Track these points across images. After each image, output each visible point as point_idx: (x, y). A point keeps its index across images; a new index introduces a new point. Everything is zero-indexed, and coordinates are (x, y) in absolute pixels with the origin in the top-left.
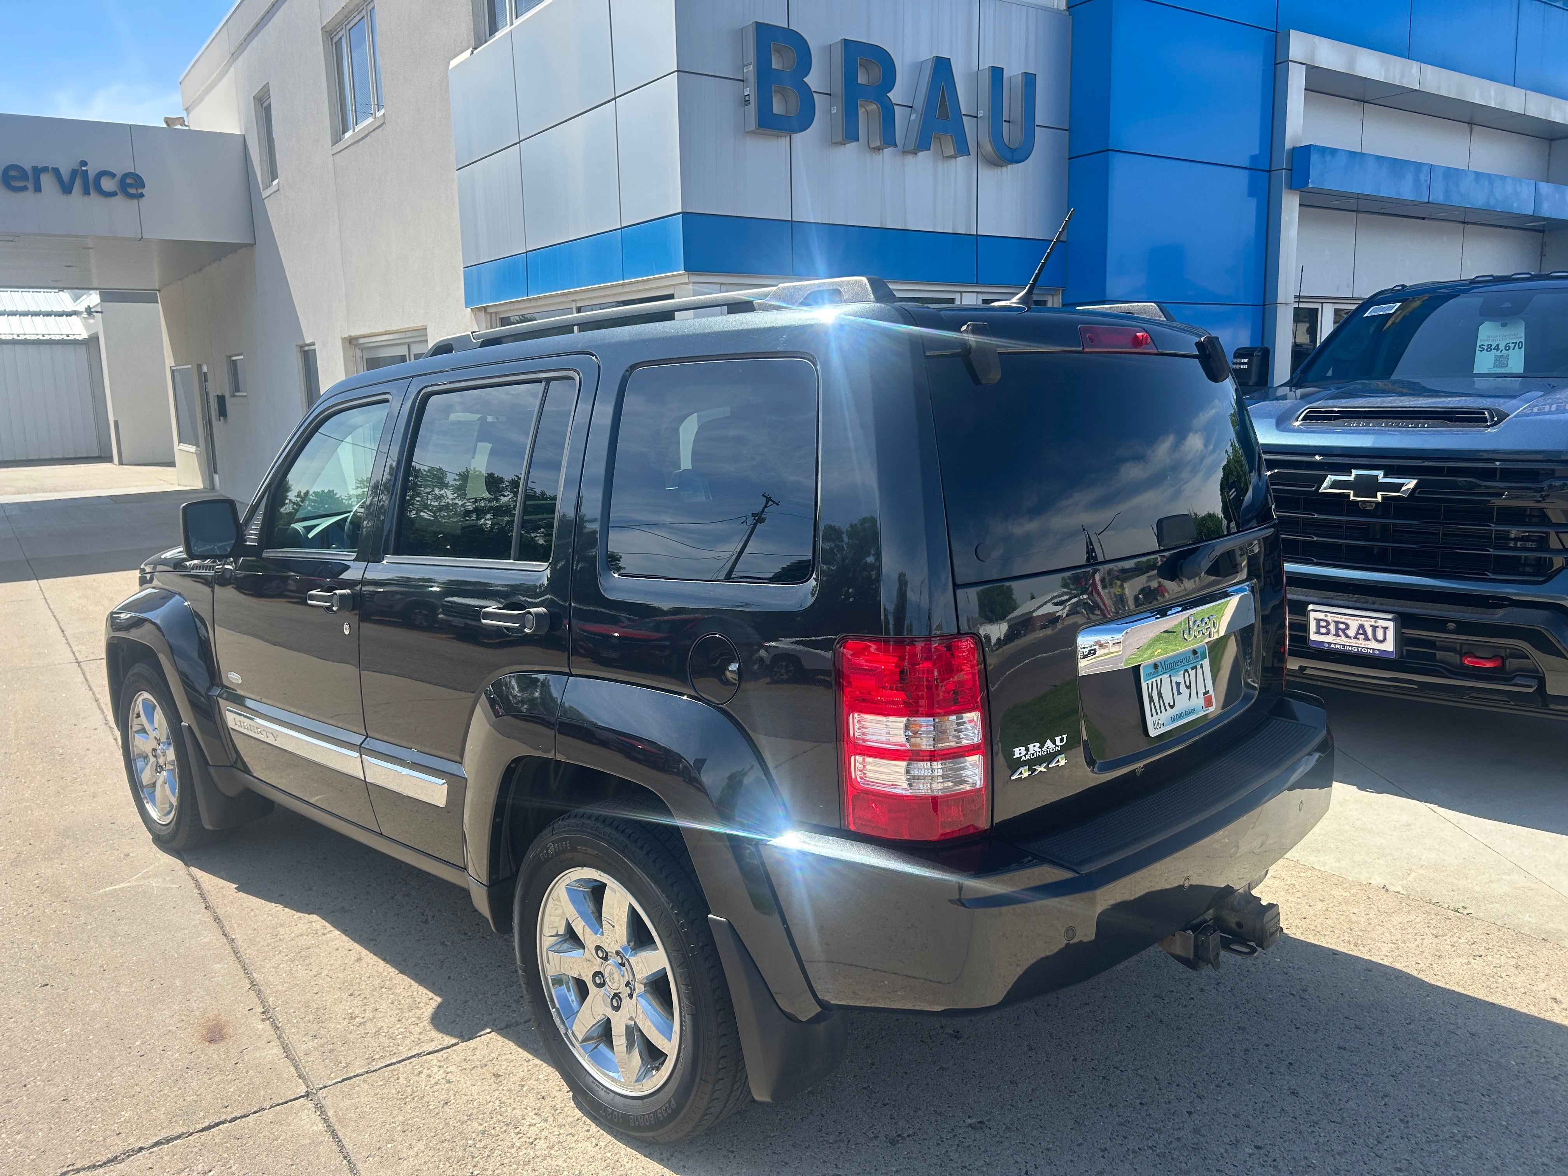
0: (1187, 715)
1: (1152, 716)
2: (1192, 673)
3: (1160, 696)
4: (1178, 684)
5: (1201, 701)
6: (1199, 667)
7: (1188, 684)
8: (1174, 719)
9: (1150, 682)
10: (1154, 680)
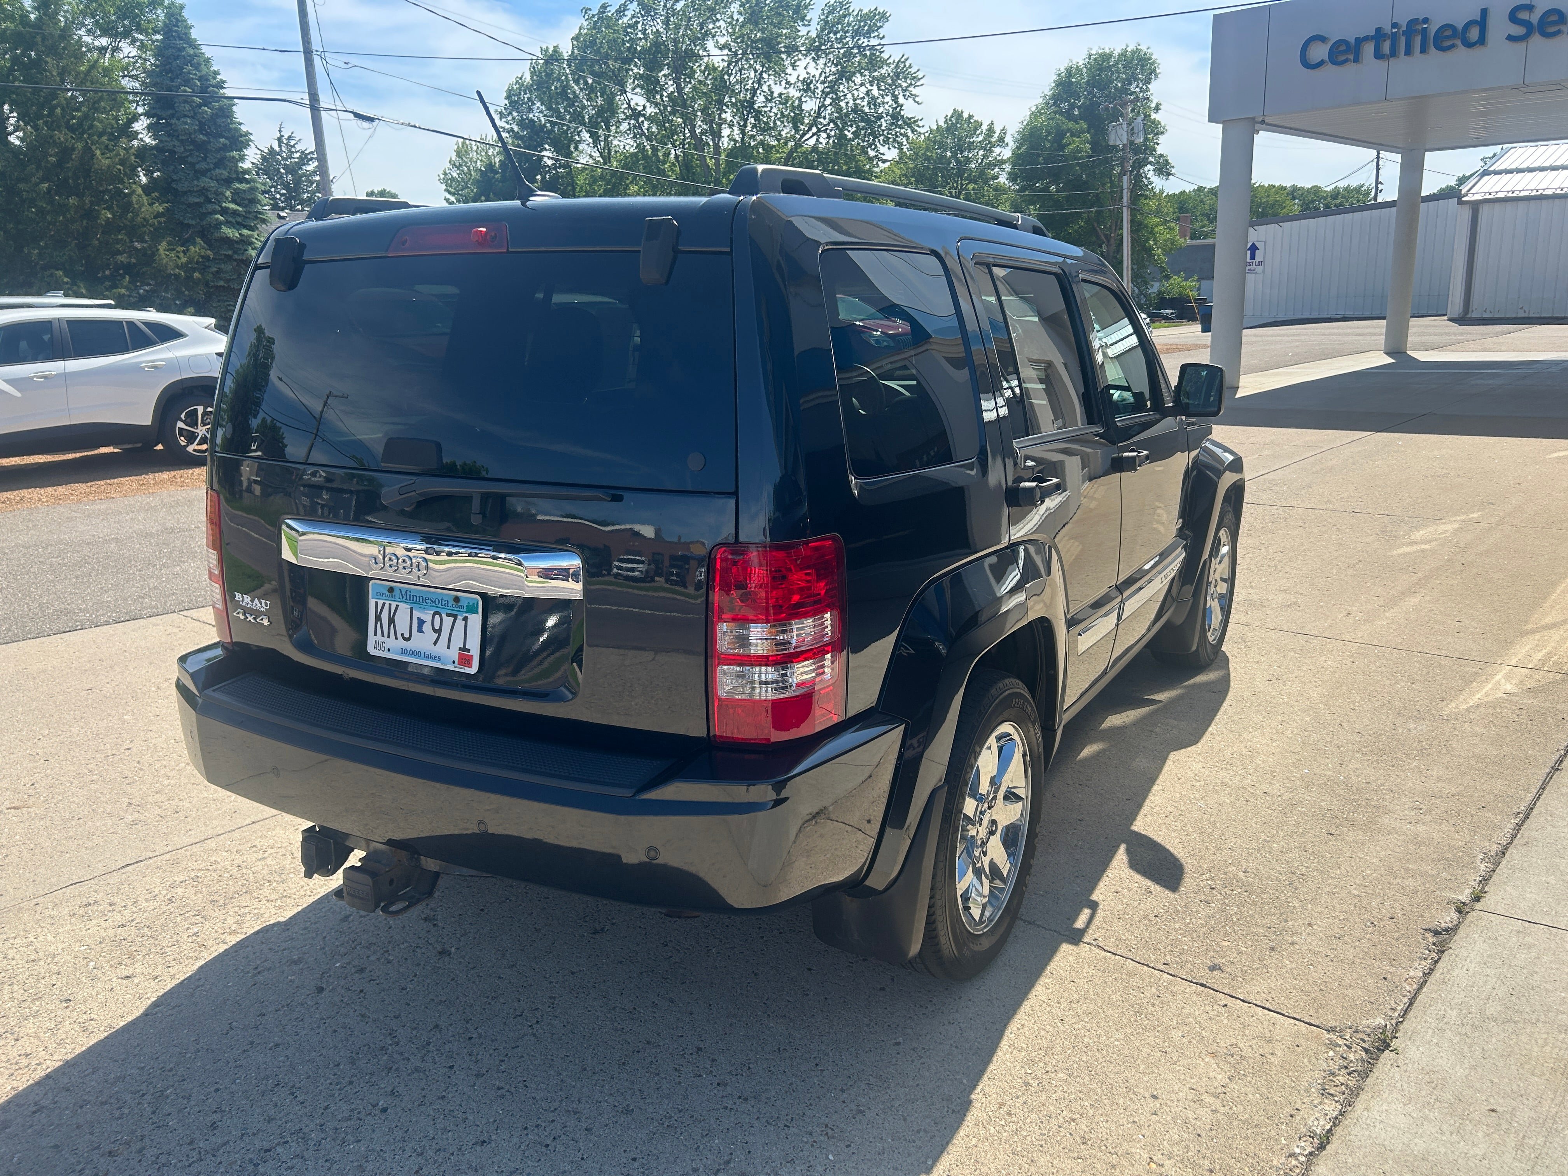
0: (427, 657)
1: (375, 635)
2: (448, 621)
3: (391, 621)
4: (421, 622)
5: (454, 654)
6: (460, 618)
7: (437, 627)
8: (404, 652)
9: (380, 603)
10: (387, 603)
